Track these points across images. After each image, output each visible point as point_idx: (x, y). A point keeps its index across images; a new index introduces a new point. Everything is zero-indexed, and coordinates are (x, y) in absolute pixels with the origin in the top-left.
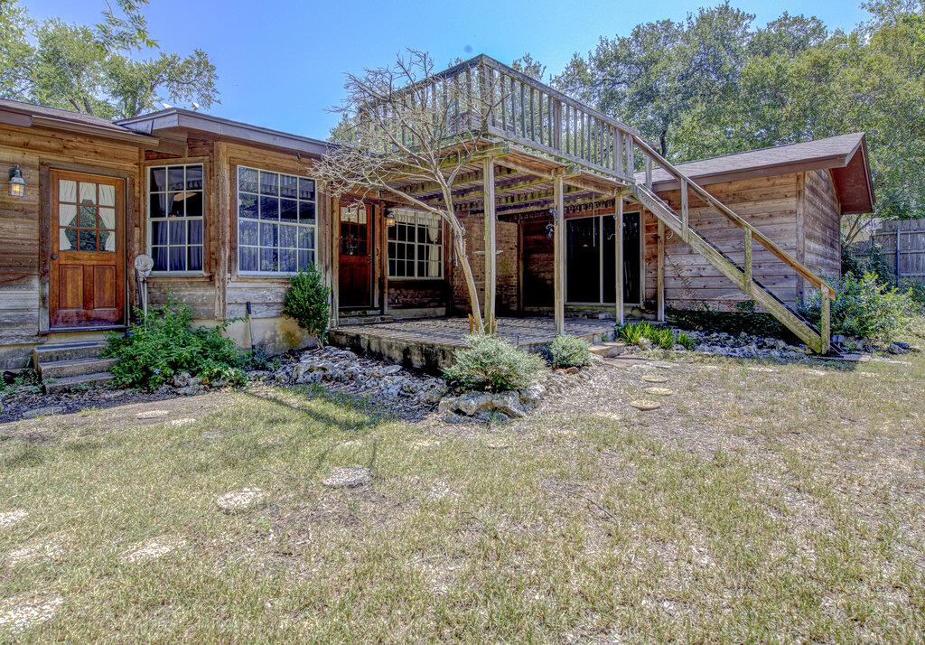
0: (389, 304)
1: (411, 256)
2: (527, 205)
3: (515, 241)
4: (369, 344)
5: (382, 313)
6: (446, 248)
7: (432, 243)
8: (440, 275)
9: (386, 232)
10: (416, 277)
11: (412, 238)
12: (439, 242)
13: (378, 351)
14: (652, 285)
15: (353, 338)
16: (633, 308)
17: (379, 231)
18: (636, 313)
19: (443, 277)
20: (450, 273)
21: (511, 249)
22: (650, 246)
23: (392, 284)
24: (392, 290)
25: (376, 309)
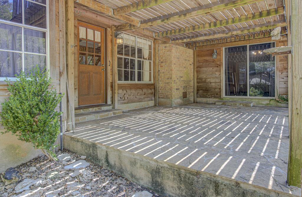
0: (119, 100)
1: (133, 67)
2: (215, 33)
3: (192, 60)
4: (107, 156)
5: (114, 108)
6: (154, 63)
7: (146, 59)
8: (150, 80)
9: (116, 49)
10: (136, 82)
11: (133, 54)
12: (150, 58)
13: (118, 164)
14: (284, 86)
15: (90, 146)
16: (271, 100)
17: (110, 48)
18: (272, 102)
19: (152, 82)
20: (157, 79)
21: (191, 65)
22: (283, 62)
23: (121, 87)
24: (120, 91)
25: (110, 105)
